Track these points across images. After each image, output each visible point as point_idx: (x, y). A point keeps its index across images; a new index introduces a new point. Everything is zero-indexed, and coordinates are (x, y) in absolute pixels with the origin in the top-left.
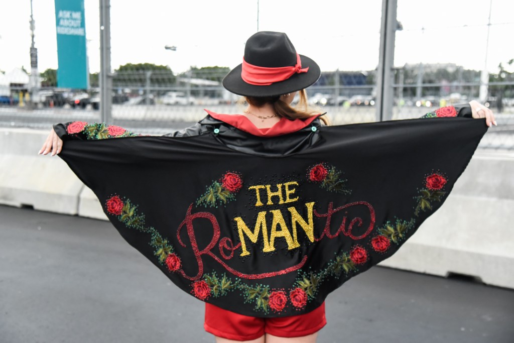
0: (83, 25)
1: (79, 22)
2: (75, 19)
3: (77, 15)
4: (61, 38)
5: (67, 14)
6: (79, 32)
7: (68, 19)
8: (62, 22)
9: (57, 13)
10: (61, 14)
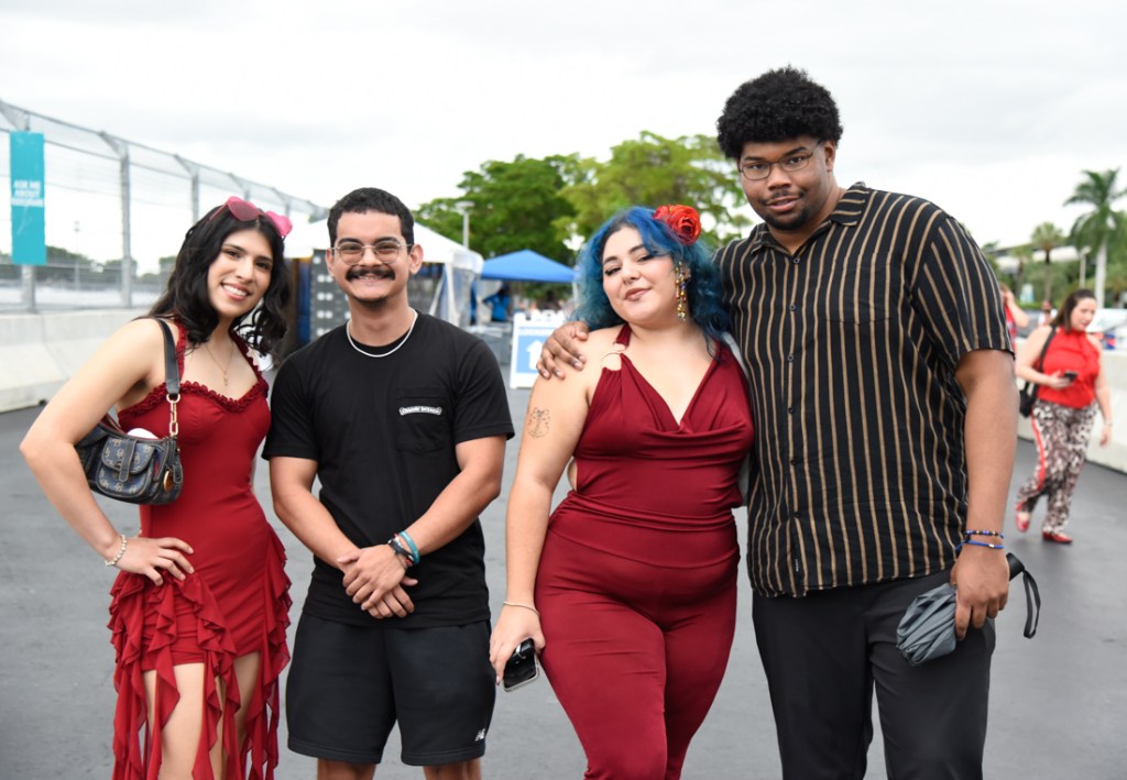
0: (42, 195)
1: (38, 193)
2: (33, 190)
3: (36, 185)
4: (16, 211)
5: (24, 184)
6: (38, 203)
7: (24, 189)
8: (17, 193)
9: (12, 183)
10: (16, 184)
